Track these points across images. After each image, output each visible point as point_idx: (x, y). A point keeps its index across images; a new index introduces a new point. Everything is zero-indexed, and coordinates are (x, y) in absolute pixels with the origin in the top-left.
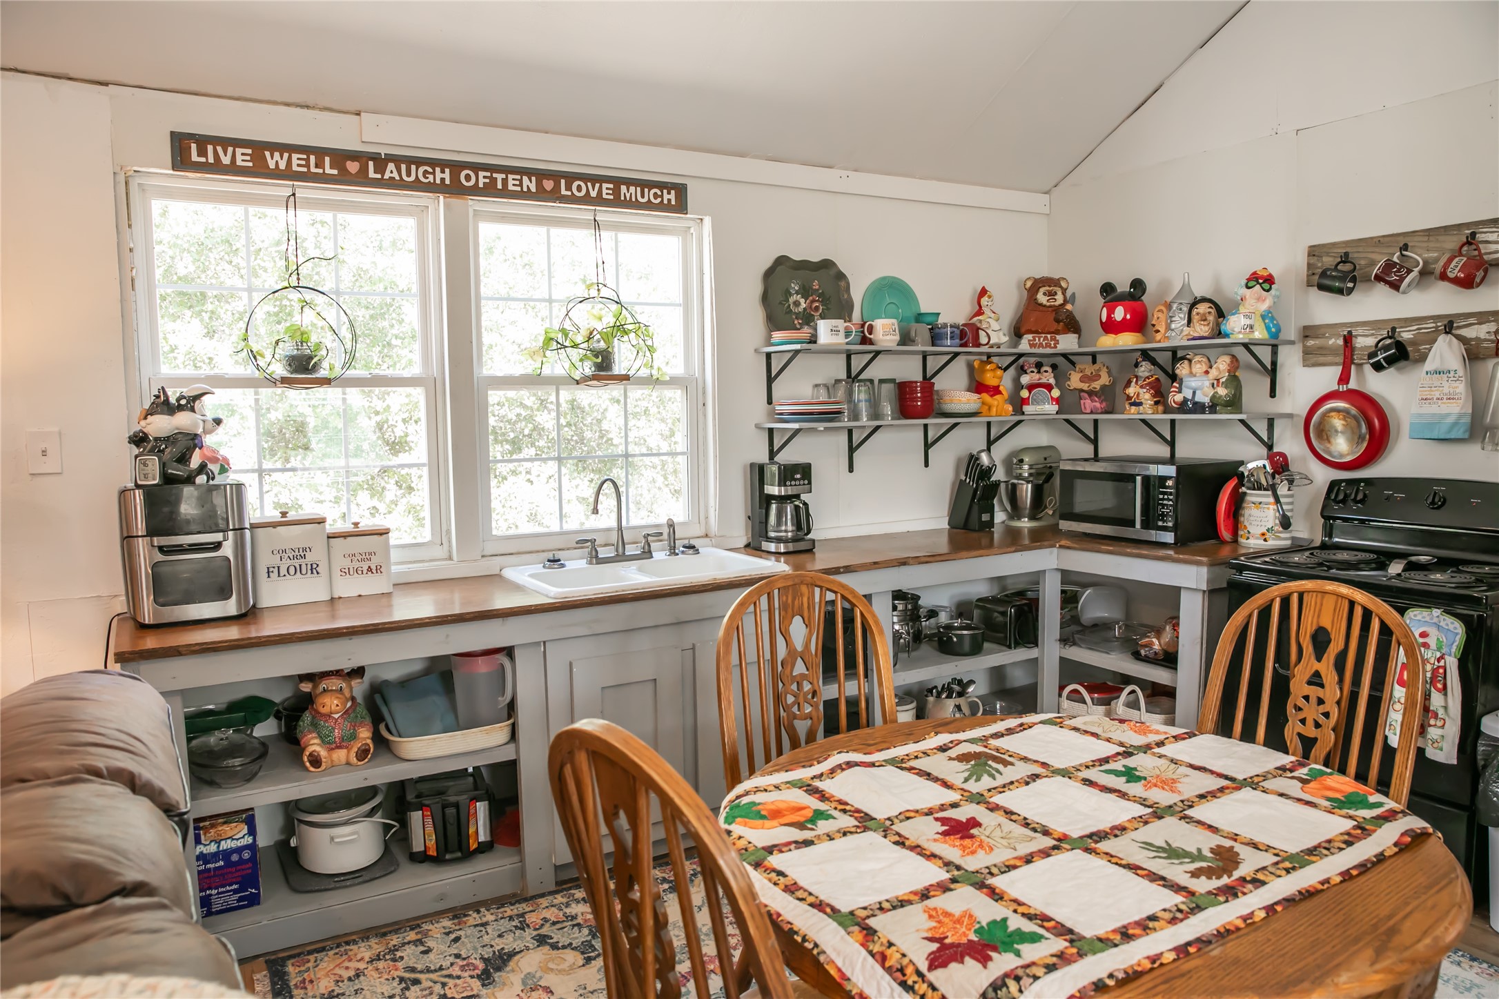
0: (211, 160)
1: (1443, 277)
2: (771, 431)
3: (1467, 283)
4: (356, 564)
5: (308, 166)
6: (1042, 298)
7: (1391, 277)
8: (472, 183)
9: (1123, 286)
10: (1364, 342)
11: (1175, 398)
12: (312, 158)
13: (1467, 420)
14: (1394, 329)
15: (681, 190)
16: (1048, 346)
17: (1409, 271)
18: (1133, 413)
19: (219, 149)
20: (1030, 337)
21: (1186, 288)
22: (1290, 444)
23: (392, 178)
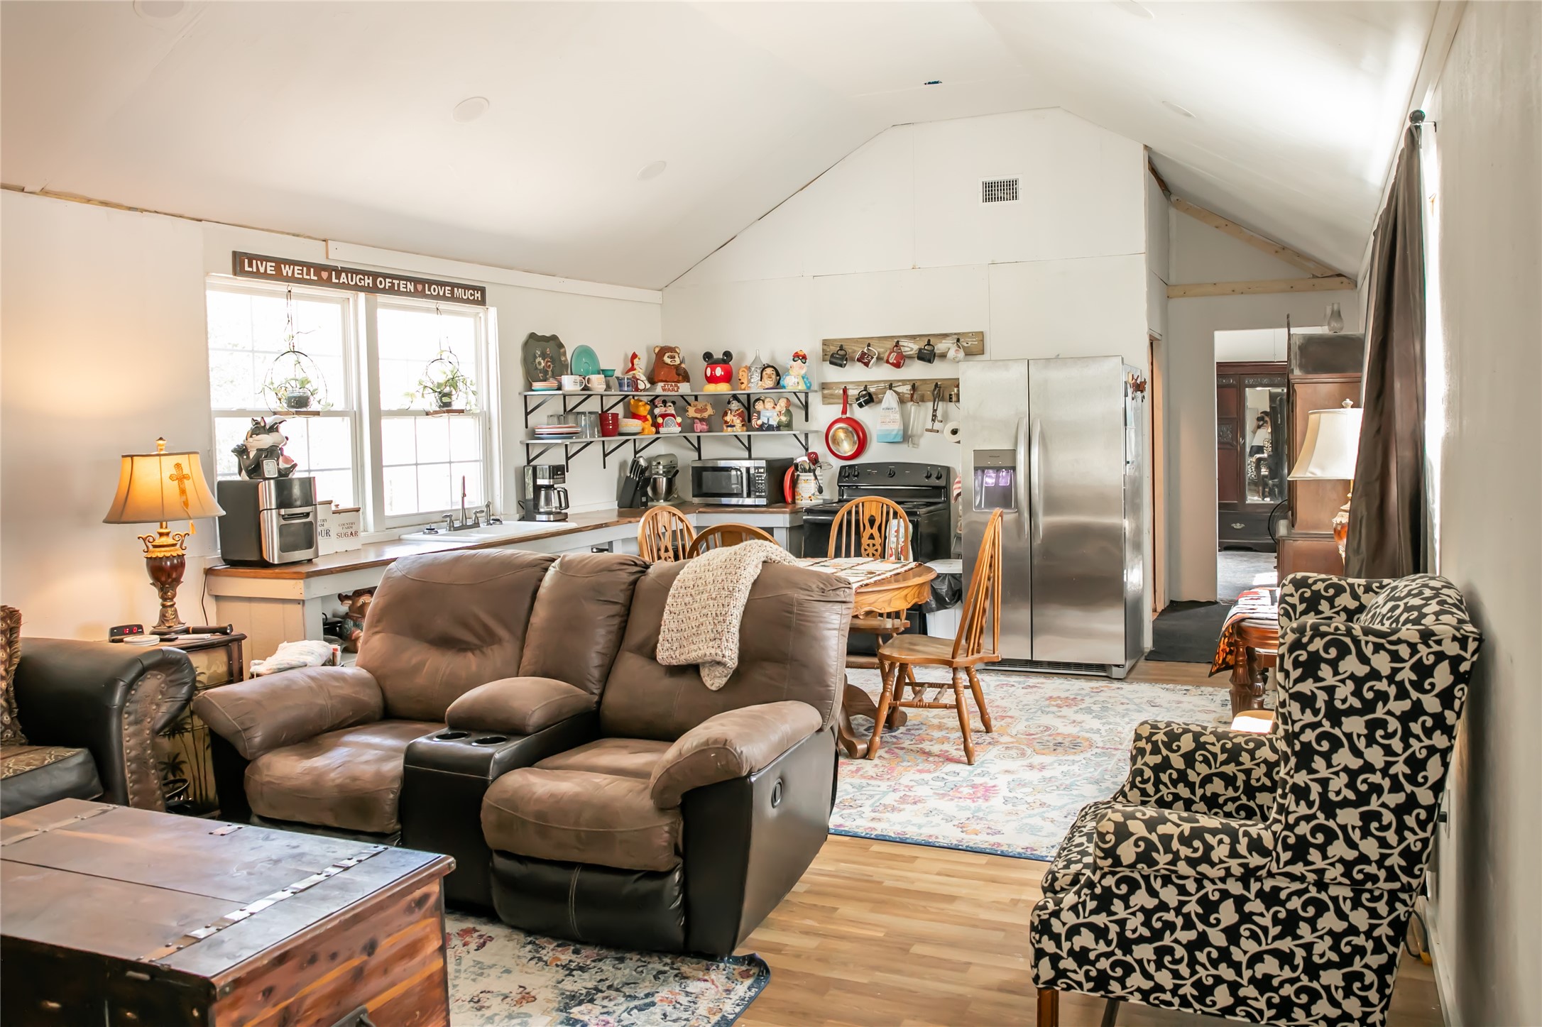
0: (255, 270)
1: (888, 362)
2: (528, 445)
3: (897, 365)
4: (345, 531)
5: (302, 274)
6: (667, 360)
7: (864, 360)
8: (382, 286)
9: (718, 355)
10: (853, 392)
11: (756, 422)
12: (305, 269)
13: (901, 432)
14: (866, 386)
15: (483, 290)
16: (673, 390)
17: (872, 358)
18: (729, 432)
19: (259, 262)
20: (662, 384)
21: (757, 359)
22: (818, 447)
23: (344, 282)
